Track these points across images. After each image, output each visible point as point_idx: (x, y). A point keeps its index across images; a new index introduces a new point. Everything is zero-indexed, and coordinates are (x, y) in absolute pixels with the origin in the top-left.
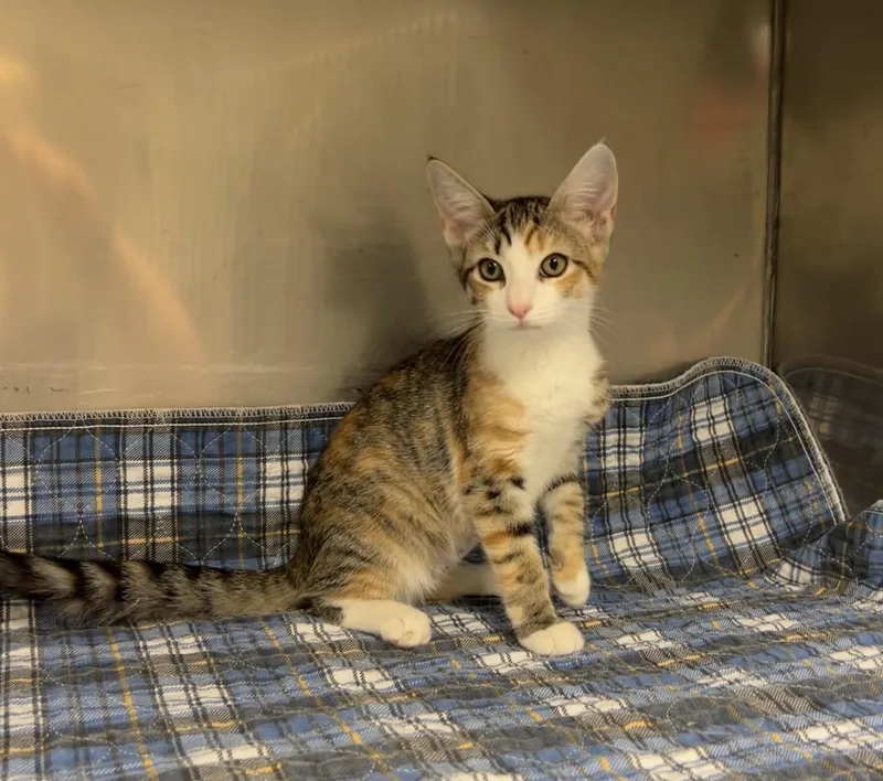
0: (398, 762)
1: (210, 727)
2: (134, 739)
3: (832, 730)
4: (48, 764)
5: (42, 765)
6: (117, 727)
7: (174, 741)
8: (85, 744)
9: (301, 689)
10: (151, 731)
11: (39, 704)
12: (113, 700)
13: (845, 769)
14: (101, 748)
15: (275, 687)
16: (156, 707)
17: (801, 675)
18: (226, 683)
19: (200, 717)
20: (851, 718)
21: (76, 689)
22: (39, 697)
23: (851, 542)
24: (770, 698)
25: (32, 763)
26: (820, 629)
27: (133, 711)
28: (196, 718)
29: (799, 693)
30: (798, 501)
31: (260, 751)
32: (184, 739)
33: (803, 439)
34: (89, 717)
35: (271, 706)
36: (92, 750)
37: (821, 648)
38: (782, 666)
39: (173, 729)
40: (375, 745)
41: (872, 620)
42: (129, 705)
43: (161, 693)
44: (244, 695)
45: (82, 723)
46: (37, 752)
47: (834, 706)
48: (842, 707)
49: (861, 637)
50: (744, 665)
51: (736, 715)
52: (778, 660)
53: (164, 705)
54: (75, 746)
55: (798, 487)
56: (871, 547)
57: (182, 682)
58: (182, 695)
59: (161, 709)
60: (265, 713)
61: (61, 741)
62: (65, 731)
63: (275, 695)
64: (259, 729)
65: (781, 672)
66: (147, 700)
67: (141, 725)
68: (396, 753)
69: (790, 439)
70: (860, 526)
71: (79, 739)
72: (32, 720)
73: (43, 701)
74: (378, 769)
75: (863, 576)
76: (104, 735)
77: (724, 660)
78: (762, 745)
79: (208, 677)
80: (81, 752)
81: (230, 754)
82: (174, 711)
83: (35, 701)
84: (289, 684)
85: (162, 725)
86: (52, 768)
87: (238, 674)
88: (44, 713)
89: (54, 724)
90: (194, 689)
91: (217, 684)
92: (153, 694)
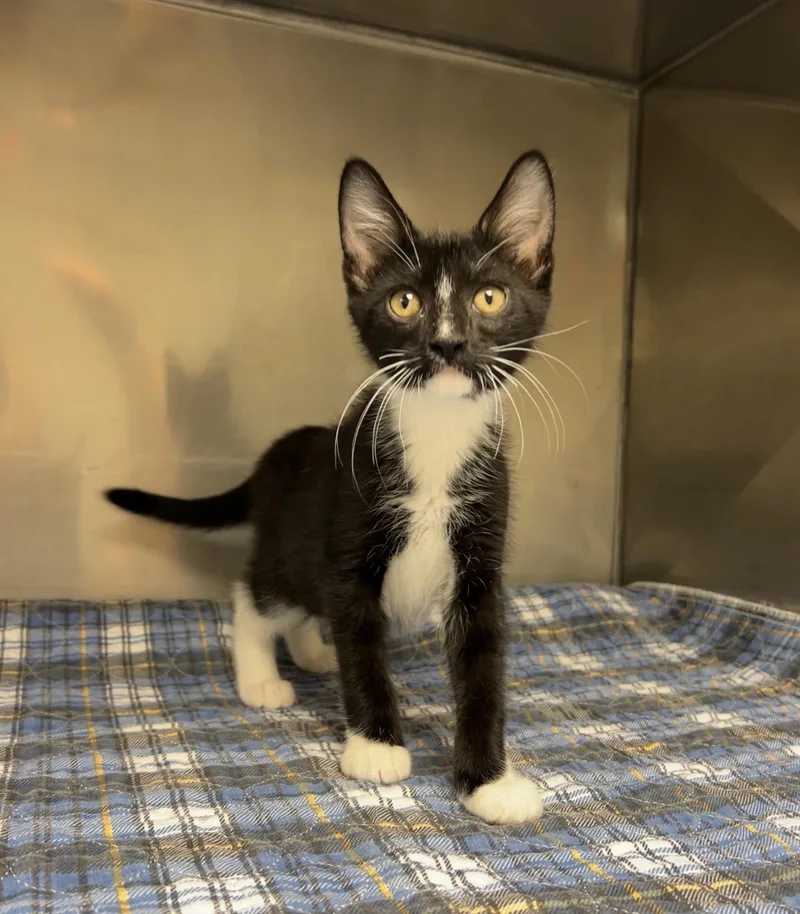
0: (270, 735)
1: (142, 712)
2: (86, 719)
3: (598, 729)
4: (21, 728)
5: (17, 728)
6: (75, 709)
7: (114, 720)
8: (49, 717)
9: (215, 692)
10: (98, 714)
11: (21, 692)
12: (73, 692)
13: (597, 750)
14: (60, 722)
15: (195, 689)
16: (105, 699)
17: (592, 696)
18: (160, 687)
19: (136, 707)
20: (616, 723)
21: (49, 683)
22: (21, 687)
24: (561, 710)
25: (9, 727)
26: (618, 670)
27: (87, 700)
28: (133, 707)
29: (584, 708)
31: (173, 725)
32: (120, 719)
34: (55, 701)
35: (191, 702)
36: (54, 722)
37: (613, 682)
38: (580, 690)
39: (115, 713)
40: (256, 725)
41: (661, 665)
42: (87, 696)
43: (110, 689)
44: (172, 695)
45: (50, 703)
46: (15, 719)
47: (606, 716)
48: (614, 717)
49: (647, 676)
50: (551, 689)
51: (530, 719)
52: (577, 685)
53: (112, 698)
54: (42, 717)
57: (127, 682)
58: (126, 692)
59: (109, 701)
60: (185, 706)
61: (33, 713)
62: (36, 707)
63: (195, 695)
64: (177, 715)
65: (577, 694)
66: (99, 693)
67: (92, 710)
68: (270, 730)
71: (46, 714)
72: (14, 700)
73: (24, 690)
74: (255, 739)
76: (65, 713)
77: (537, 686)
78: (541, 735)
79: (148, 681)
80: (46, 721)
81: (150, 726)
82: (118, 703)
83: (17, 690)
84: (206, 688)
85: (108, 711)
86: (24, 731)
87: (170, 681)
88: (24, 697)
89: (29, 703)
90: (136, 688)
91: (153, 687)
92: (104, 690)
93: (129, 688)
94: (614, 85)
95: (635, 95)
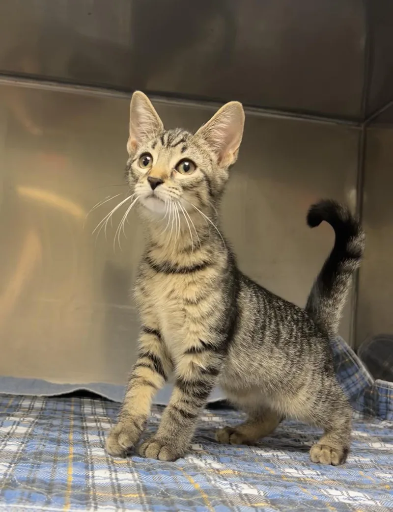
7: (84, 419)
12: (67, 406)
23: (373, 400)
30: (353, 382)
33: (353, 359)
39: (84, 416)
42: (72, 408)
43: (84, 408)
45: (56, 408)
55: (353, 378)
56: (381, 402)
62: (49, 409)
69: (347, 360)
70: (375, 393)
75: (378, 415)
76: (62, 412)
82: (86, 411)
83: (43, 402)
88: (46, 405)
89: (47, 407)
90: (95, 408)
91: (103, 408)
92: (81, 408)
93: (92, 408)
94: (350, 123)
95: (362, 128)
